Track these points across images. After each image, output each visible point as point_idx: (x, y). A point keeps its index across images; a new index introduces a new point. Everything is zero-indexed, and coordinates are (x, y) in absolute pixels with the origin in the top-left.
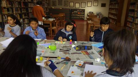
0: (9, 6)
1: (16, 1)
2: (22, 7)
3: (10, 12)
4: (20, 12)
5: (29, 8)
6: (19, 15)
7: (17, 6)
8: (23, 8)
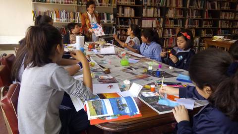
0: (179, 16)
1: (195, 10)
2: (205, 18)
3: (179, 25)
4: (197, 26)
5: (221, 20)
6: (194, 30)
7: (195, 17)
8: (205, 20)
